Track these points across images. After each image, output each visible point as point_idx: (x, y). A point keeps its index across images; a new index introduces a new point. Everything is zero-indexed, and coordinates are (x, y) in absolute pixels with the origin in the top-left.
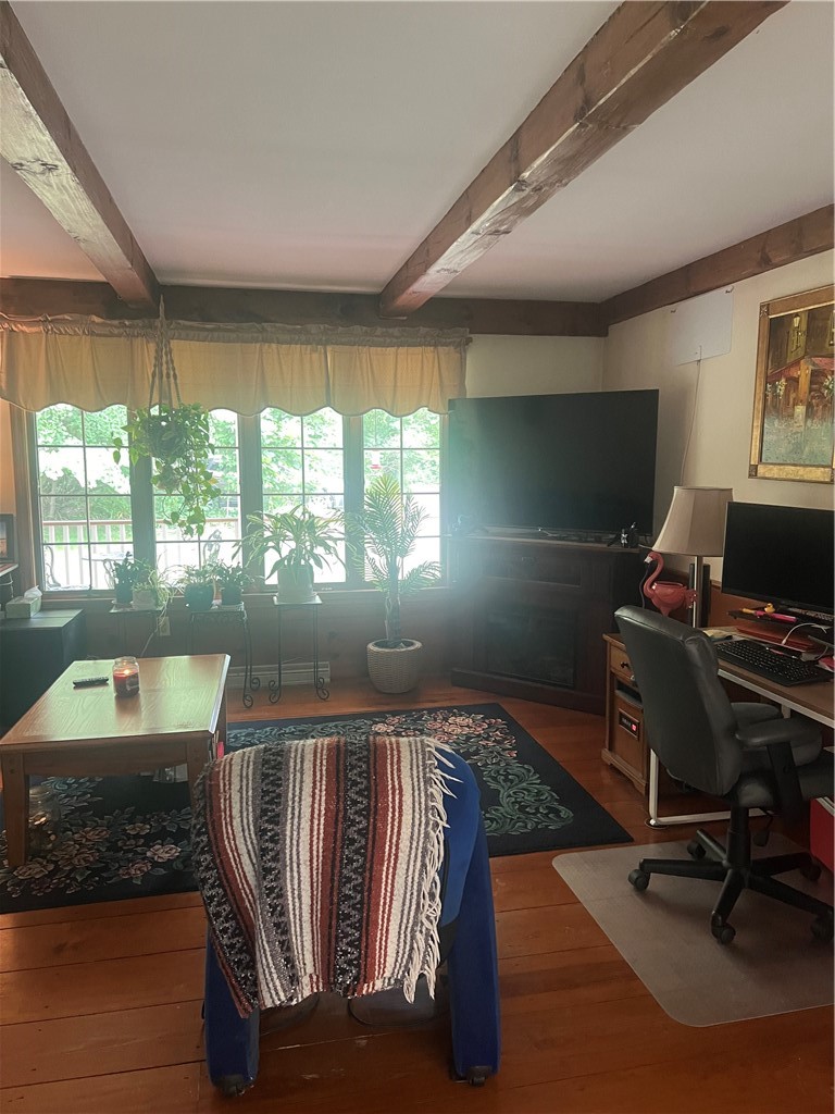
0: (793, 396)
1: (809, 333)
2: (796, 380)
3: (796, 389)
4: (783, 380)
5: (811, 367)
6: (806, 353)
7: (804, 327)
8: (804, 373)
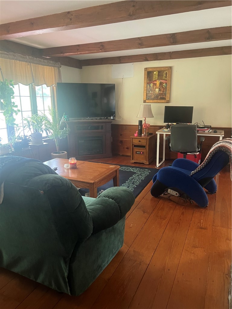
0: (155, 87)
1: (159, 75)
2: (156, 84)
3: (156, 86)
4: (152, 84)
5: (159, 82)
6: (158, 79)
7: (157, 74)
8: (158, 83)
